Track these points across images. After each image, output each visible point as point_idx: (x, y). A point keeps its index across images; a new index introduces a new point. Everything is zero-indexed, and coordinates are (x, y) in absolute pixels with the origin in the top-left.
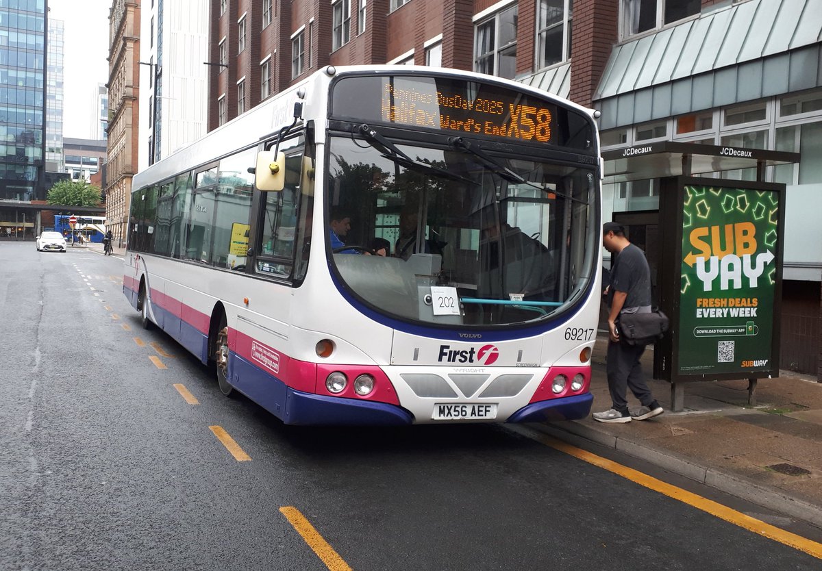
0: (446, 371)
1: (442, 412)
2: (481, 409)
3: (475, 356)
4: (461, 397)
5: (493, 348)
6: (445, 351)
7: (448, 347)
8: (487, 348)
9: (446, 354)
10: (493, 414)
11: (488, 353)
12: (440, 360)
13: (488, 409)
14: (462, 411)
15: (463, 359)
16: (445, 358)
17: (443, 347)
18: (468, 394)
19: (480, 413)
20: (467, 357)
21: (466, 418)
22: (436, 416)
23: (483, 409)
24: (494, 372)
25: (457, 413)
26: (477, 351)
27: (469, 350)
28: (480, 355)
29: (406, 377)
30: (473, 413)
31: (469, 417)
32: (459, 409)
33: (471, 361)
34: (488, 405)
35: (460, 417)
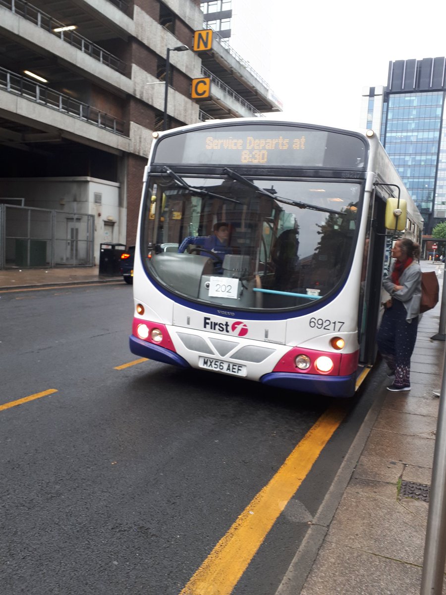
0: (208, 336)
1: (205, 363)
2: (234, 367)
3: (230, 328)
4: (217, 355)
5: (242, 324)
6: (207, 321)
7: (209, 319)
8: (239, 323)
9: (208, 324)
10: (243, 373)
11: (239, 327)
12: (205, 327)
13: (240, 368)
14: (220, 366)
15: (221, 329)
16: (208, 326)
17: (206, 319)
18: (222, 354)
19: (234, 370)
20: (224, 328)
21: (222, 371)
22: (201, 365)
23: (236, 368)
24: (243, 342)
25: (216, 366)
26: (230, 324)
27: (224, 323)
28: (234, 328)
29: (181, 335)
30: (228, 369)
31: (225, 371)
32: (218, 364)
33: (227, 331)
34: (240, 366)
35: (218, 369)
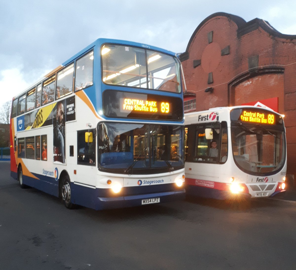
0: (258, 184)
1: (257, 195)
3: (264, 180)
4: (261, 191)
7: (258, 178)
8: (266, 178)
10: (267, 195)
11: (266, 179)
12: (257, 181)
16: (258, 181)
17: (257, 178)
18: (263, 190)
20: (262, 180)
22: (256, 196)
23: (265, 194)
24: (268, 184)
26: (264, 179)
27: (263, 179)
28: (265, 180)
29: (251, 186)
31: (263, 196)
32: (261, 194)
33: (263, 181)
35: (261, 196)
